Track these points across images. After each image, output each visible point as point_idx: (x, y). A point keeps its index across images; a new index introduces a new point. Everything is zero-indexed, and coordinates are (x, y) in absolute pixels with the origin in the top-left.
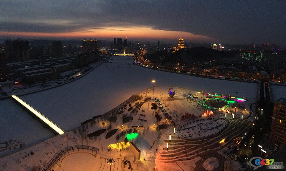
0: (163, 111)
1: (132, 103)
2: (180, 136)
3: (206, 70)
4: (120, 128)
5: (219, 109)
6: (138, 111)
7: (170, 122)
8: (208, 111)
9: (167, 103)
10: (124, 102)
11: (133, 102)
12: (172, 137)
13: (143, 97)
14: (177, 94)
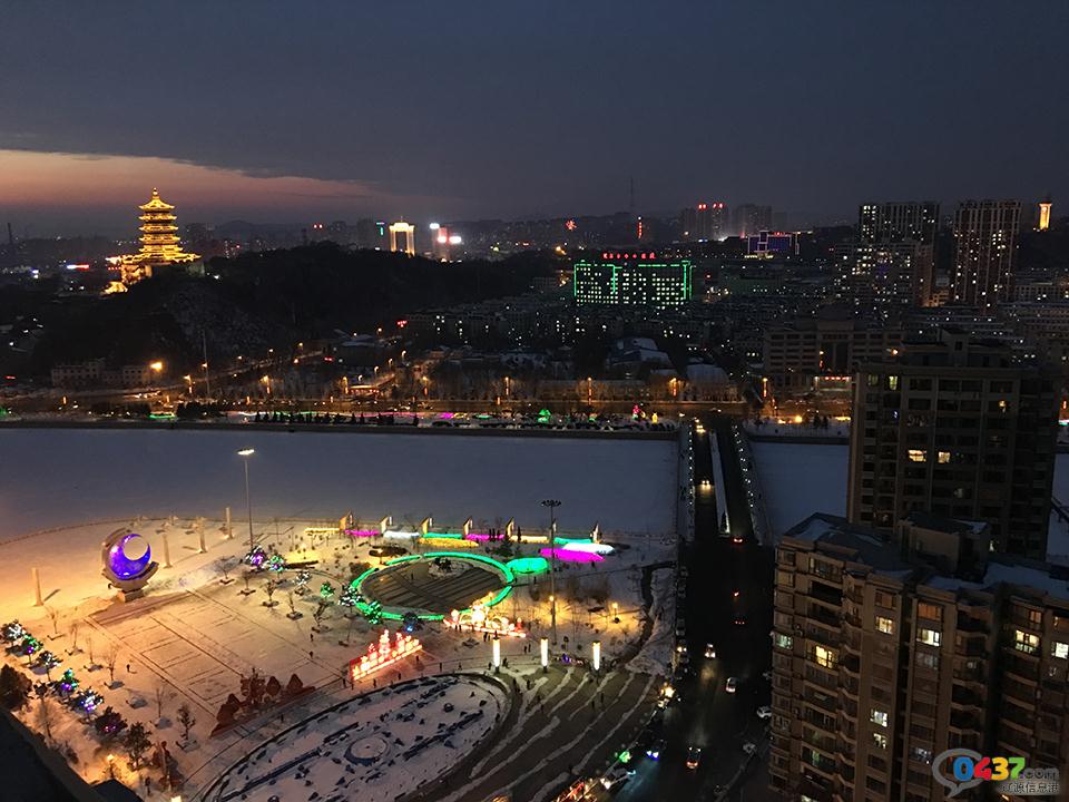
5: (450, 619)
8: (385, 639)
9: (102, 639)
14: (169, 566)
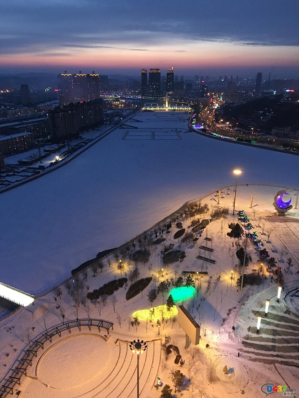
0: (256, 243)
1: (183, 220)
2: (292, 309)
4: (157, 275)
6: (197, 239)
7: (270, 272)
9: (268, 225)
10: (166, 218)
11: (186, 217)
12: (272, 307)
13: (209, 207)
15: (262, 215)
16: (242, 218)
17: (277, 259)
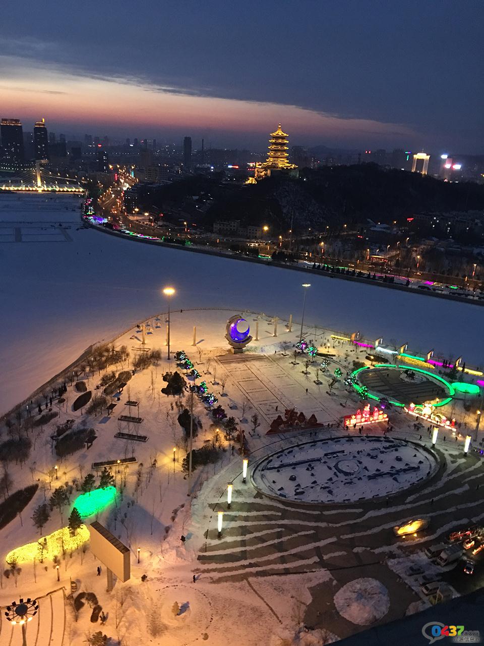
0: (206, 399)
1: (87, 377)
2: (265, 490)
3: (372, 253)
4: (47, 479)
5: (409, 408)
6: (112, 406)
7: (230, 440)
8: (367, 409)
9: (221, 370)
10: (56, 376)
11: (92, 372)
12: (237, 492)
13: (129, 350)
14: (257, 340)
15: (211, 355)
16: (183, 362)
17: (237, 419)
